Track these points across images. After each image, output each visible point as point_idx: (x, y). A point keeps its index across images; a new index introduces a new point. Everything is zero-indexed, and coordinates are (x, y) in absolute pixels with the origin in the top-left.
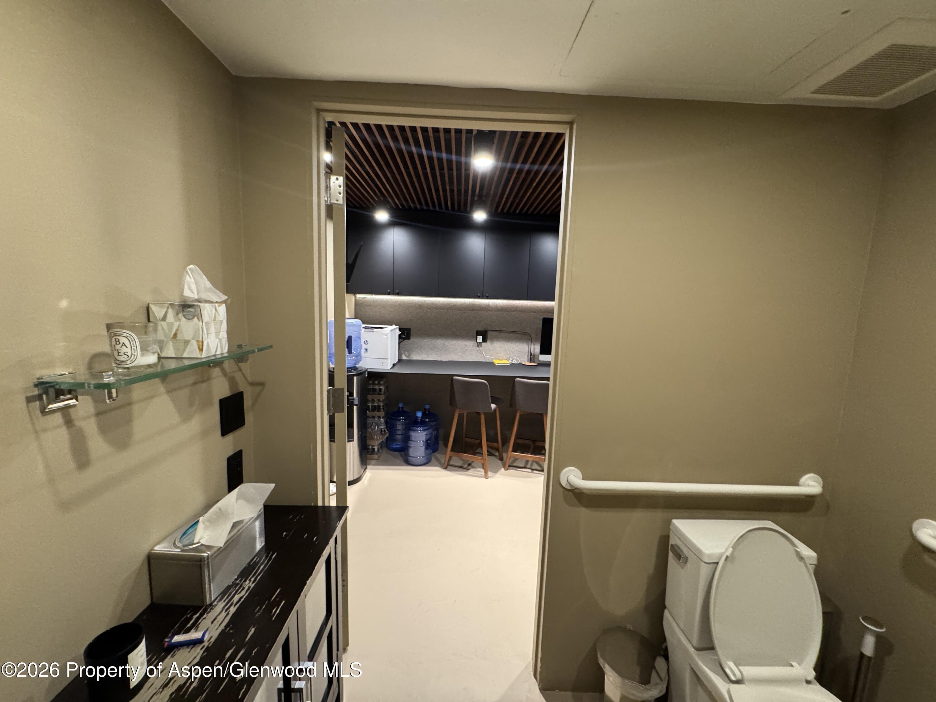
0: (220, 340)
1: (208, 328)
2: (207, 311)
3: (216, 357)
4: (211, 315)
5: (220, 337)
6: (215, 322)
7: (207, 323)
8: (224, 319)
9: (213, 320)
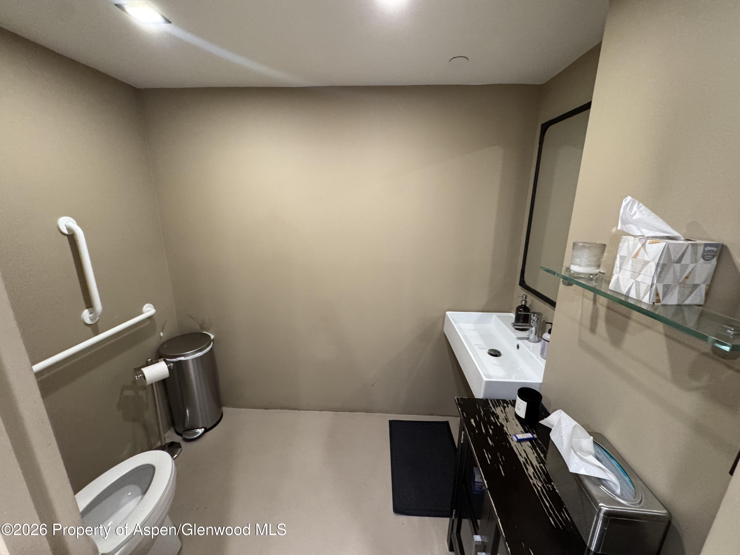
0: (638, 284)
1: (623, 262)
2: (628, 245)
3: (628, 299)
4: (631, 250)
5: (639, 279)
6: (635, 259)
7: (622, 258)
8: (653, 260)
9: (632, 256)
